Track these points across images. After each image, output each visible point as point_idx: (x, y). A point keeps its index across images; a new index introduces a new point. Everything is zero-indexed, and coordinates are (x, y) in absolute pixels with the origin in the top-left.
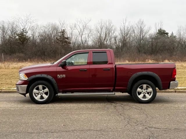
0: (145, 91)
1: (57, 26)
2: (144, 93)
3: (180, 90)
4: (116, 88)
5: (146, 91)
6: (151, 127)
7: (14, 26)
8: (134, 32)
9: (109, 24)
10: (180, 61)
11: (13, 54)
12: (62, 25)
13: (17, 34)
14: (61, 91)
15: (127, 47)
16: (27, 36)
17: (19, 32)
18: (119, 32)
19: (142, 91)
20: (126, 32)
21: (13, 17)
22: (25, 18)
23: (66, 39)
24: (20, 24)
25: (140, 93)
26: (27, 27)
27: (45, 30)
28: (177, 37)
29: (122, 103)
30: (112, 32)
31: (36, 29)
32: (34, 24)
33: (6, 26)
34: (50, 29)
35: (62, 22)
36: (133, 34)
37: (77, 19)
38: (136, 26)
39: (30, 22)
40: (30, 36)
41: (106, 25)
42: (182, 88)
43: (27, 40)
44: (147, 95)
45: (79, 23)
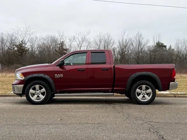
0: (144, 92)
1: (56, 38)
2: (144, 93)
3: (180, 95)
4: (114, 88)
5: (146, 92)
6: (151, 122)
7: (14, 38)
8: (132, 44)
9: (108, 37)
10: (179, 73)
11: (11, 64)
12: (61, 37)
13: (15, 45)
14: (59, 91)
15: (125, 59)
16: (26, 48)
17: (18, 44)
18: (118, 44)
19: (142, 92)
20: (124, 44)
21: (12, 29)
22: (24, 30)
23: (65, 51)
24: (19, 36)
25: (139, 94)
26: (26, 39)
27: (44, 42)
28: (176, 50)
29: (120, 104)
30: (111, 44)
31: (35, 40)
32: (33, 36)
33: (5, 38)
34: (49, 41)
35: (61, 34)
36: (132, 47)
37: (76, 31)
38: (134, 39)
39: (29, 34)
40: (29, 47)
41: (105, 38)
42: (182, 93)
43: (26, 51)
44: (146, 96)
45: (77, 35)
